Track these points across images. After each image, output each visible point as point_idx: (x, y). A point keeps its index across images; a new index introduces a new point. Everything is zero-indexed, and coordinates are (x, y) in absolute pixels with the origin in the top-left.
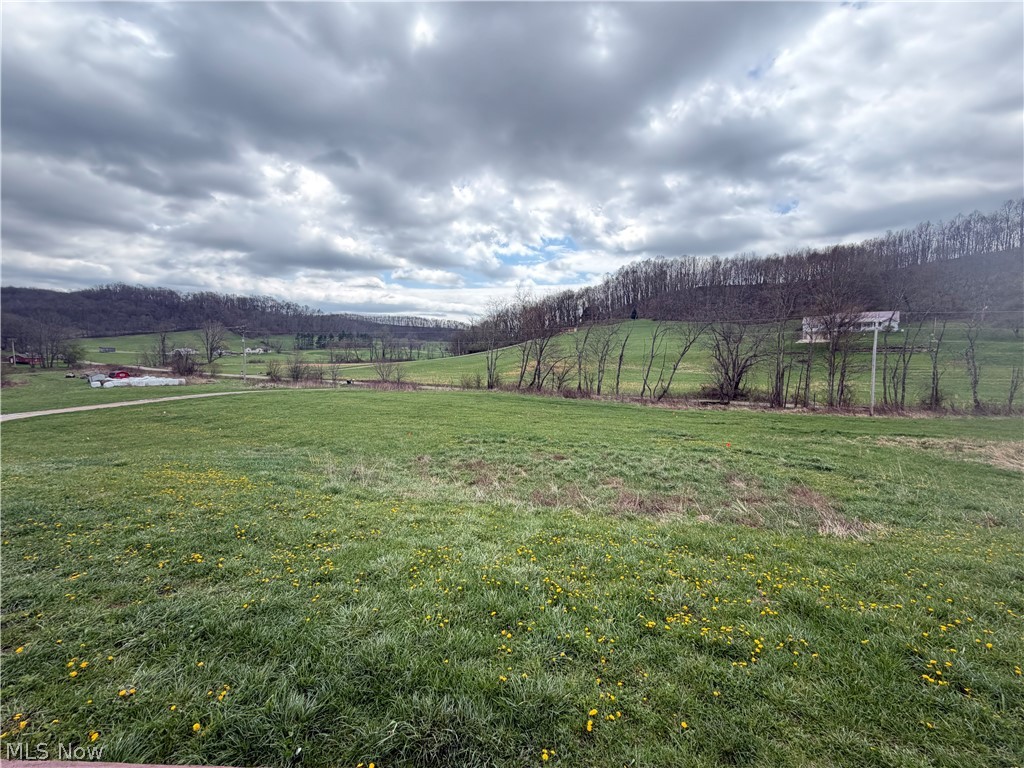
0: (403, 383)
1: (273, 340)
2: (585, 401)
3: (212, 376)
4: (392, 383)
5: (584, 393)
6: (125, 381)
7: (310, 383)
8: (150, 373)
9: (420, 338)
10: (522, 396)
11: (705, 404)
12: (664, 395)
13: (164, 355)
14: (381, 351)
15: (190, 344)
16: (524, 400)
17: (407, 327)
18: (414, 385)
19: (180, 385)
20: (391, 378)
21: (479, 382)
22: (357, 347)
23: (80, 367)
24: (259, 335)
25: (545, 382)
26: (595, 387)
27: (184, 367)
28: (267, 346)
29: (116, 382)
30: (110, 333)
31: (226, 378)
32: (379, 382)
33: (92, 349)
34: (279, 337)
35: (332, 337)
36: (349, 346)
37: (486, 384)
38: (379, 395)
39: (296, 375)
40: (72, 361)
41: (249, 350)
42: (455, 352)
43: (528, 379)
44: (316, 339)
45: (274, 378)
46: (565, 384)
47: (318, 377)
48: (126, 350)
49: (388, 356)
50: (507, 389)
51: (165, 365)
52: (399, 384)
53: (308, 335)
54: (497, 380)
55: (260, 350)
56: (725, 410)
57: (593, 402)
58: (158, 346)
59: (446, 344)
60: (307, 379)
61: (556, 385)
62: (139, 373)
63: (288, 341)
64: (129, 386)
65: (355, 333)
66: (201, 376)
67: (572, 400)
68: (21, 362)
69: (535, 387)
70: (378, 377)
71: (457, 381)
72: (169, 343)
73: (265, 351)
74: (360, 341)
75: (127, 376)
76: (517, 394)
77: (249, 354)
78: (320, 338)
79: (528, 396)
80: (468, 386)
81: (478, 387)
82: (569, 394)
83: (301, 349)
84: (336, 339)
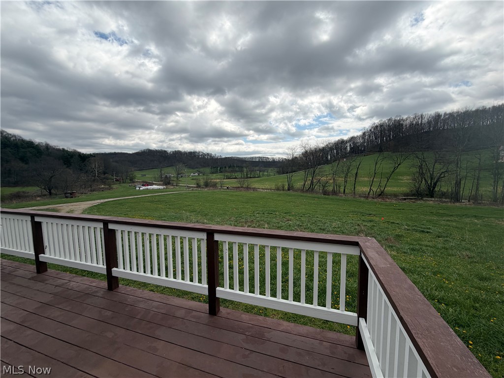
0: (250, 188)
1: (201, 170)
2: (334, 197)
3: (176, 186)
4: (245, 188)
5: (334, 193)
6: (147, 187)
7: (211, 188)
8: (156, 184)
9: (265, 167)
10: (302, 194)
11: (405, 199)
12: (381, 195)
13: (161, 177)
14: (246, 173)
15: (171, 172)
16: (302, 196)
17: (259, 162)
18: (254, 189)
19: (164, 188)
20: (244, 186)
21: (283, 187)
22: (237, 171)
23: (134, 182)
24: (197, 168)
25: (316, 187)
26: (342, 190)
27: (167, 182)
28: (199, 172)
29: (144, 188)
30: (144, 169)
31: (181, 186)
32: (239, 187)
33: (138, 175)
34: (205, 168)
35: (225, 167)
36: (232, 172)
37: (287, 189)
38: (238, 193)
39: (207, 185)
40: (132, 180)
41: (192, 174)
42: (279, 173)
43: (307, 186)
44: (219, 169)
45: (198, 186)
46: (326, 188)
47: (214, 185)
48: (149, 175)
49: (249, 176)
50: (296, 191)
51: (161, 181)
52: (248, 188)
53: (216, 167)
54: (292, 186)
55: (196, 174)
56: (415, 202)
57: (338, 197)
58: (159, 174)
59: (276, 169)
60: (210, 186)
61: (321, 188)
62: (152, 184)
63: (208, 170)
64: (147, 189)
65: (235, 165)
66: (173, 185)
67: (327, 196)
68: (117, 180)
69: (311, 189)
70: (239, 185)
71: (273, 187)
72: (163, 172)
73: (199, 174)
74: (237, 169)
75: (148, 185)
76: (299, 193)
77: (192, 176)
78: (220, 168)
79: (305, 194)
80: (278, 189)
81: (283, 190)
82: (325, 193)
83: (213, 173)
84: (227, 168)
